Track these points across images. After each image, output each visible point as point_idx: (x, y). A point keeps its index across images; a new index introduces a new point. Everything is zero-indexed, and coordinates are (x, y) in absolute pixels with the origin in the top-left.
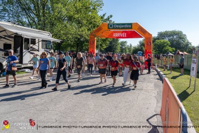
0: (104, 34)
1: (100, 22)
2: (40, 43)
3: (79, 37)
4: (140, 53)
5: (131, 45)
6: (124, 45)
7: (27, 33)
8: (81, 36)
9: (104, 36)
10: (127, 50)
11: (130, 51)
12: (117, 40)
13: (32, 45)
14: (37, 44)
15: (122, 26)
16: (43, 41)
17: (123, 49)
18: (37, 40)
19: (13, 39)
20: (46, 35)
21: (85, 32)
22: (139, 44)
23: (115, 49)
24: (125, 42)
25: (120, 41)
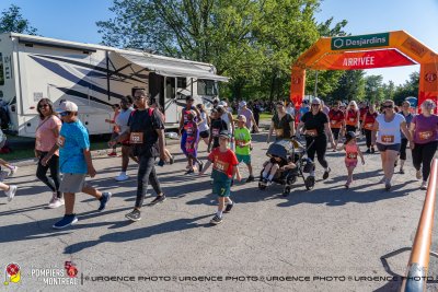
0: (326, 58)
1: (315, 38)
2: (195, 85)
3: (270, 70)
4: (412, 100)
5: (391, 84)
6: (376, 85)
7: (166, 67)
8: (276, 69)
9: (324, 66)
10: (383, 95)
11: (388, 97)
12: (359, 74)
13: (179, 90)
14: (189, 88)
16: (199, 80)
17: (373, 93)
18: (188, 79)
19: (146, 80)
20: (206, 71)
21: (284, 60)
22: (410, 80)
23: (353, 92)
24: (379, 78)
25: (365, 76)
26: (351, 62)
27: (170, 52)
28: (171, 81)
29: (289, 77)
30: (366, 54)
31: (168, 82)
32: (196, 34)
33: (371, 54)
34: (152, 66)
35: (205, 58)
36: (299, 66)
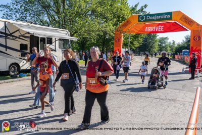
0: (135, 27)
1: (128, 15)
2: (57, 42)
3: (102, 34)
4: (186, 52)
5: (174, 42)
6: (164, 43)
8: (105, 33)
9: (133, 31)
10: (169, 49)
11: (172, 50)
12: (155, 36)
13: (48, 45)
14: (54, 44)
15: (158, 17)
16: (60, 40)
17: (163, 47)
18: (53, 39)
20: (64, 34)
21: (110, 28)
22: (185, 40)
23: (151, 47)
24: (166, 38)
25: (158, 38)
26: (150, 29)
27: (43, 23)
28: (43, 40)
29: (113, 38)
30: (158, 25)
31: (41, 41)
32: (58, 12)
33: (161, 24)
34: (32, 31)
35: (63, 26)
36: (119, 31)
